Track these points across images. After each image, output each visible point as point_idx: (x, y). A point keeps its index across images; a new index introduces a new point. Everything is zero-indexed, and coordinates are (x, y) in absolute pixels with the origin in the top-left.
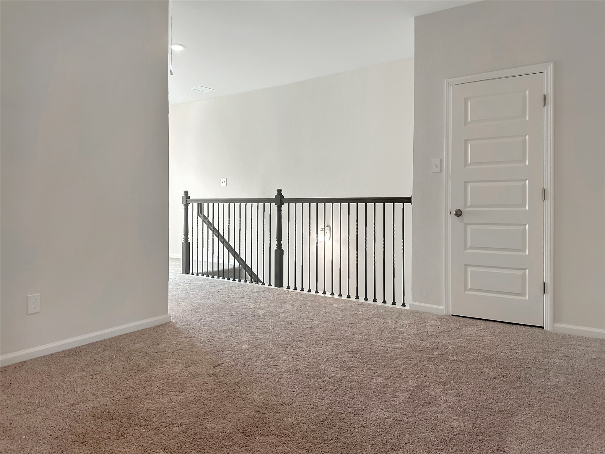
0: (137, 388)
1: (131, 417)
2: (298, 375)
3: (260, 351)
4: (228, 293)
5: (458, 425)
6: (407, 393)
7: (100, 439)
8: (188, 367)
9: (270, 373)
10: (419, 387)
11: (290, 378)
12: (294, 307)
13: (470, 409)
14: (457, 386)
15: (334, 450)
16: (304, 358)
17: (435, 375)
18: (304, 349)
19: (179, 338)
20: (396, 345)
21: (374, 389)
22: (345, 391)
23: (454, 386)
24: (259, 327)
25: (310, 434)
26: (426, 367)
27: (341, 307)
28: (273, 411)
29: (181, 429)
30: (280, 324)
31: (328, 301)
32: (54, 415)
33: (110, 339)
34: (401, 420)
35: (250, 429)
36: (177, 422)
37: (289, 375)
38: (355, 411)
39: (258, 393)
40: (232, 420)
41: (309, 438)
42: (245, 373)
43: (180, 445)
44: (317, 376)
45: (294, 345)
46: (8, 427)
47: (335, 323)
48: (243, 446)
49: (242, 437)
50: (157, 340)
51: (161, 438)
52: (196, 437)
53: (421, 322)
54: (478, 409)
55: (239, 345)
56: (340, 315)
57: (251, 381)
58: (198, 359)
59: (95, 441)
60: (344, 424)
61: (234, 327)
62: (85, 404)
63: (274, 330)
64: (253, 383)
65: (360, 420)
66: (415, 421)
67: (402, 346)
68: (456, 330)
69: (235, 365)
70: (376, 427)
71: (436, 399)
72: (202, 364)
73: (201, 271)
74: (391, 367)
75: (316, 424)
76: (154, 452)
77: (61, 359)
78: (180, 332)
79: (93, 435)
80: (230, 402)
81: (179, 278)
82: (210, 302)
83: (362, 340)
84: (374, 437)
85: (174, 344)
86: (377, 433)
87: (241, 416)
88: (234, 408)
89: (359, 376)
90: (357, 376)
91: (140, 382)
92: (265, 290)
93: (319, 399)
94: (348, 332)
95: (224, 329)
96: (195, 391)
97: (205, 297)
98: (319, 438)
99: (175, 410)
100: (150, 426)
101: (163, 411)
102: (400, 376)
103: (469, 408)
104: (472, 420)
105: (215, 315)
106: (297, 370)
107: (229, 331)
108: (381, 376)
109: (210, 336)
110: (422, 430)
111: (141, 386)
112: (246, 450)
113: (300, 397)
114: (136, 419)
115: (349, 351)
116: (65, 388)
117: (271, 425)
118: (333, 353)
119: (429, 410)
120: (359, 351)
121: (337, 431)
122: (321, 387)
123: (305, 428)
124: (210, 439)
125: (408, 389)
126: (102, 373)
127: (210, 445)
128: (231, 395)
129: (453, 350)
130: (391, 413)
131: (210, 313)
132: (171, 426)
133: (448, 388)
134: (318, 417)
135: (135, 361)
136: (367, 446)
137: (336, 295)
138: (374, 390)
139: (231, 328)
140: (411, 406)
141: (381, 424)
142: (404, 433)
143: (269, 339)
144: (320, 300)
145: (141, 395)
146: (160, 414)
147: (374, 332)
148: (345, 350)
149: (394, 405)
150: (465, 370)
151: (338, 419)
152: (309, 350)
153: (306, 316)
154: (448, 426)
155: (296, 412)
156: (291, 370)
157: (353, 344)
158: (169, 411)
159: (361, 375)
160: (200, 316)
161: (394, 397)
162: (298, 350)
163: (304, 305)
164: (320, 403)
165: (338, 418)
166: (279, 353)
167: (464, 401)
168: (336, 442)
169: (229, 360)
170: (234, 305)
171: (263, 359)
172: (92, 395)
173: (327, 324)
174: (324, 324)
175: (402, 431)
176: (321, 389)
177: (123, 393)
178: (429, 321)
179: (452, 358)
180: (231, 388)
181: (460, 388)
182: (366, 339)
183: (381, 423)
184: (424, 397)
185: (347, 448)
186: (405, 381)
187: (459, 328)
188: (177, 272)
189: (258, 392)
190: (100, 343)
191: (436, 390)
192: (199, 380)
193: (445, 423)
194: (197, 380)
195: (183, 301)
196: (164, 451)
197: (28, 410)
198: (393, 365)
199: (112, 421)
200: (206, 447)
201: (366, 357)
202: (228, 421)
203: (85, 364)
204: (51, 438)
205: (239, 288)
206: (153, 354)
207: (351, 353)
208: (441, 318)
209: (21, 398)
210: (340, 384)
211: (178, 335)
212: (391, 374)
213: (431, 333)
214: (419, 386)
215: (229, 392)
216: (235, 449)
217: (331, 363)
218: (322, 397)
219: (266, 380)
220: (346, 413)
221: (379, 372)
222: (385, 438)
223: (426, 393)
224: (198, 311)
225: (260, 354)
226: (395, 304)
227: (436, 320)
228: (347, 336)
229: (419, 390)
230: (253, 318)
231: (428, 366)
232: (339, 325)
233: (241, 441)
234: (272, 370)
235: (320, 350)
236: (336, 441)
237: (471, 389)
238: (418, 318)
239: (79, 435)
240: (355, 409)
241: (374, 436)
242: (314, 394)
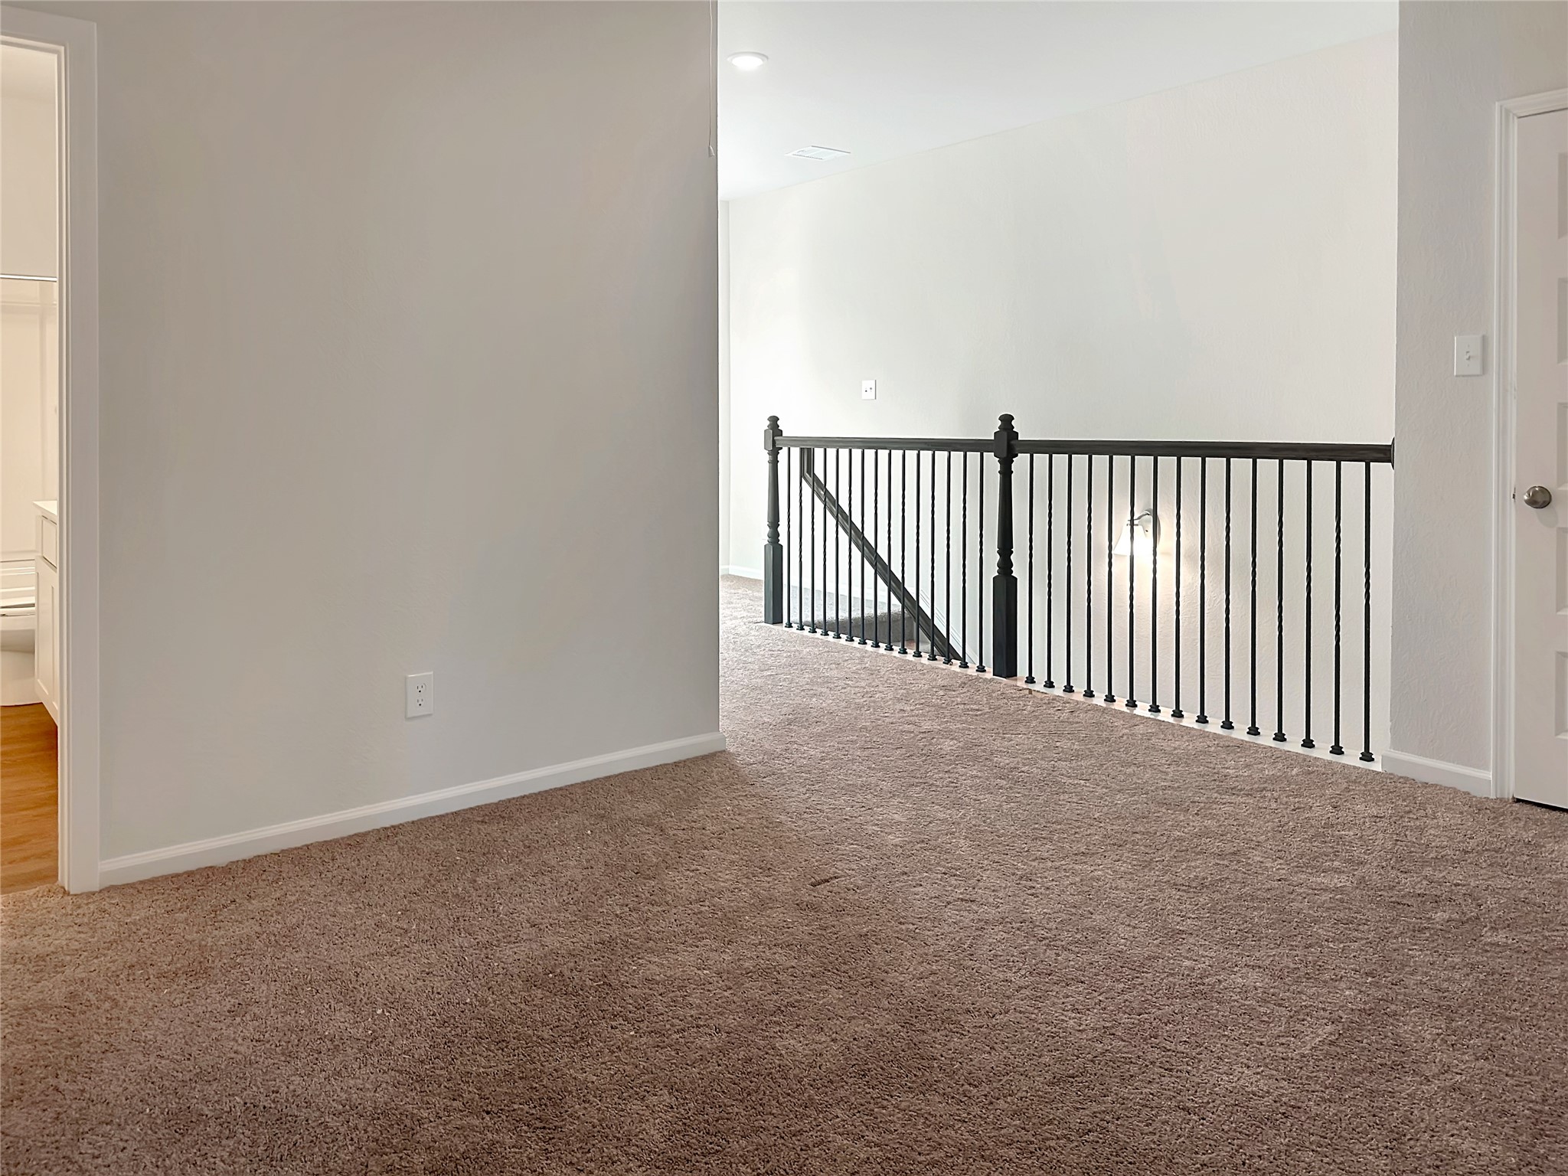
0: (629, 918)
1: (607, 993)
2: (1025, 937)
3: (932, 856)
4: (869, 685)
5: (1474, 1149)
6: (1329, 1028)
7: (535, 1039)
8: (751, 876)
9: (950, 920)
10: (1370, 1015)
11: (1003, 941)
12: (1039, 739)
13: (1521, 1104)
14: (1490, 1025)
15: (1093, 1163)
16: (1048, 888)
17: (1428, 983)
18: (1050, 864)
19: (739, 796)
20: (1323, 880)
21: (1233, 1004)
22: (1148, 1000)
23: (1480, 1026)
24: (937, 786)
25: (1034, 1106)
26: (1403, 955)
27: (1175, 749)
28: (945, 1028)
29: (716, 1043)
30: (995, 783)
31: (1140, 729)
32: (445, 966)
33: (584, 783)
34: (1299, 1108)
35: (882, 1068)
36: (709, 1021)
37: (1002, 933)
38: (1168, 1059)
39: (914, 972)
40: (838, 1037)
41: (1030, 1118)
42: (887, 911)
43: (709, 1082)
44: (1077, 945)
45: (1026, 849)
46: (351, 983)
47: (1149, 796)
48: (859, 1112)
49: (859, 1088)
50: (689, 796)
51: (667, 1058)
52: (749, 1070)
53: (1411, 816)
54: (1547, 1108)
55: (882, 832)
56: (1167, 773)
57: (899, 935)
58: (778, 857)
59: (524, 1042)
60: (1132, 1094)
61: (873, 780)
62: (512, 946)
63: (975, 800)
64: (905, 943)
65: (1180, 1087)
66: (1340, 1115)
67: (1341, 884)
68: (1522, 847)
69: (866, 886)
70: (1220, 1116)
71: (1417, 1058)
72: (785, 873)
73: (810, 619)
74: (1294, 943)
75: (1056, 1080)
76: (648, 1092)
77: (475, 826)
78: (744, 782)
79: (520, 1027)
80: (840, 986)
81: (757, 633)
82: (824, 705)
83: (1220, 855)
84: (1210, 1145)
85: (727, 810)
86: (1220, 1134)
87: (861, 1028)
88: (848, 1004)
89: (1196, 961)
90: (1190, 959)
91: (638, 906)
92: (965, 684)
93: (1072, 1011)
94: (1185, 827)
95: (849, 782)
96: (760, 945)
97: (812, 692)
98: (1056, 1122)
99: (709, 990)
100: (646, 1022)
101: (680, 988)
102: (1317, 973)
103: (1518, 1099)
104: (1520, 1139)
105: (831, 744)
106: (1024, 921)
107: (860, 790)
108: (1260, 967)
109: (812, 799)
110: (1357, 1147)
111: (637, 916)
112: (864, 1124)
113: (1022, 1000)
114: (617, 1000)
115: (1179, 883)
116: (475, 902)
117: (936, 1065)
118: (1131, 885)
119: (1390, 1089)
120: (1207, 888)
121: (1110, 1109)
122: (1083, 979)
123: (1024, 1089)
124: (780, 1080)
125: (1335, 1016)
126: (558, 872)
127: (780, 1095)
128: (844, 968)
129: (1500, 911)
130: (1270, 1081)
131: (821, 738)
132: (695, 1030)
133: (1462, 1029)
134: (1060, 1060)
135: (633, 848)
136: (1186, 1167)
137: (1163, 712)
138: (1232, 1006)
139: (866, 782)
140: (1337, 1069)
141: (1236, 1107)
142: (1301, 1147)
143: (959, 824)
144: (1116, 724)
145: (636, 940)
146: (674, 994)
147: (1262, 835)
148: (1166, 878)
149: (1283, 1059)
150: (1527, 979)
151: (1116, 1077)
152: (1064, 867)
153: (1070, 768)
154: (1440, 1146)
155: (1007, 1040)
156: (1007, 920)
157: (1193, 864)
158: (694, 989)
159: (1203, 959)
160: (795, 742)
161: (1287, 1034)
162: (1033, 864)
163: (1069, 736)
164: (1075, 1022)
165: (1118, 1073)
166: (981, 865)
167: (1507, 1075)
168: (1101, 1141)
169: (853, 870)
170: (879, 720)
171: (937, 879)
172: (528, 925)
173: (1127, 796)
174: (1118, 796)
175: (1294, 1139)
176: (1082, 982)
177: (597, 928)
178: (1439, 814)
179: (1489, 937)
180: (849, 949)
181: (1501, 1034)
182: (1234, 853)
183: (1236, 1105)
184: (1379, 1046)
185: (1130, 1163)
186: (1329, 992)
187: (1533, 843)
188: (754, 617)
189: (915, 969)
190: (561, 792)
191: (1423, 1029)
192: (775, 915)
193: (1433, 1136)
194: (769, 917)
195: (759, 697)
196: (670, 1094)
197: (395, 946)
198: (1302, 938)
199: (565, 999)
200: (769, 1100)
201: (1225, 907)
202: (829, 1039)
203: (524, 844)
204: (434, 1021)
205: (899, 671)
206: (675, 832)
207: (1184, 891)
208: (1479, 807)
209: (384, 916)
210: (1137, 977)
211: (737, 789)
212: (1292, 966)
213: (1436, 851)
214: (1369, 1010)
215: (840, 959)
216: (837, 1117)
217: (1121, 912)
218: (1081, 1007)
219: (937, 940)
220: (1141, 1063)
221: (1257, 954)
222: (1241, 1151)
223: (1390, 1034)
224: (791, 727)
225: (932, 865)
226: (1340, 752)
227: (1461, 813)
228: (1180, 839)
229: (1369, 1025)
230: (926, 760)
231: (1410, 952)
232: (1161, 805)
233: (853, 1098)
234: (957, 913)
235: (1096, 873)
236: (1101, 1139)
237: (1537, 1041)
238: (1404, 800)
239: (491, 1022)
240: (1169, 1053)
241: (1212, 1142)
242: (1061, 997)
